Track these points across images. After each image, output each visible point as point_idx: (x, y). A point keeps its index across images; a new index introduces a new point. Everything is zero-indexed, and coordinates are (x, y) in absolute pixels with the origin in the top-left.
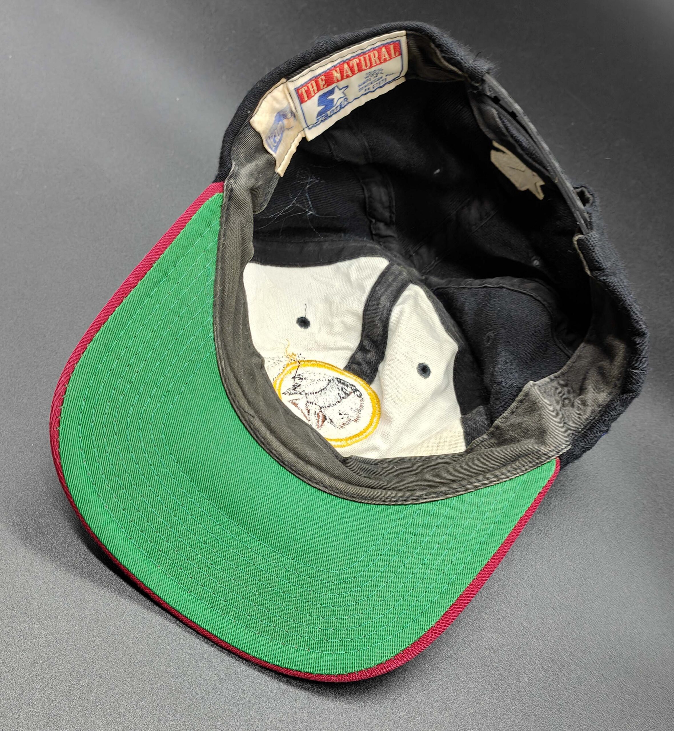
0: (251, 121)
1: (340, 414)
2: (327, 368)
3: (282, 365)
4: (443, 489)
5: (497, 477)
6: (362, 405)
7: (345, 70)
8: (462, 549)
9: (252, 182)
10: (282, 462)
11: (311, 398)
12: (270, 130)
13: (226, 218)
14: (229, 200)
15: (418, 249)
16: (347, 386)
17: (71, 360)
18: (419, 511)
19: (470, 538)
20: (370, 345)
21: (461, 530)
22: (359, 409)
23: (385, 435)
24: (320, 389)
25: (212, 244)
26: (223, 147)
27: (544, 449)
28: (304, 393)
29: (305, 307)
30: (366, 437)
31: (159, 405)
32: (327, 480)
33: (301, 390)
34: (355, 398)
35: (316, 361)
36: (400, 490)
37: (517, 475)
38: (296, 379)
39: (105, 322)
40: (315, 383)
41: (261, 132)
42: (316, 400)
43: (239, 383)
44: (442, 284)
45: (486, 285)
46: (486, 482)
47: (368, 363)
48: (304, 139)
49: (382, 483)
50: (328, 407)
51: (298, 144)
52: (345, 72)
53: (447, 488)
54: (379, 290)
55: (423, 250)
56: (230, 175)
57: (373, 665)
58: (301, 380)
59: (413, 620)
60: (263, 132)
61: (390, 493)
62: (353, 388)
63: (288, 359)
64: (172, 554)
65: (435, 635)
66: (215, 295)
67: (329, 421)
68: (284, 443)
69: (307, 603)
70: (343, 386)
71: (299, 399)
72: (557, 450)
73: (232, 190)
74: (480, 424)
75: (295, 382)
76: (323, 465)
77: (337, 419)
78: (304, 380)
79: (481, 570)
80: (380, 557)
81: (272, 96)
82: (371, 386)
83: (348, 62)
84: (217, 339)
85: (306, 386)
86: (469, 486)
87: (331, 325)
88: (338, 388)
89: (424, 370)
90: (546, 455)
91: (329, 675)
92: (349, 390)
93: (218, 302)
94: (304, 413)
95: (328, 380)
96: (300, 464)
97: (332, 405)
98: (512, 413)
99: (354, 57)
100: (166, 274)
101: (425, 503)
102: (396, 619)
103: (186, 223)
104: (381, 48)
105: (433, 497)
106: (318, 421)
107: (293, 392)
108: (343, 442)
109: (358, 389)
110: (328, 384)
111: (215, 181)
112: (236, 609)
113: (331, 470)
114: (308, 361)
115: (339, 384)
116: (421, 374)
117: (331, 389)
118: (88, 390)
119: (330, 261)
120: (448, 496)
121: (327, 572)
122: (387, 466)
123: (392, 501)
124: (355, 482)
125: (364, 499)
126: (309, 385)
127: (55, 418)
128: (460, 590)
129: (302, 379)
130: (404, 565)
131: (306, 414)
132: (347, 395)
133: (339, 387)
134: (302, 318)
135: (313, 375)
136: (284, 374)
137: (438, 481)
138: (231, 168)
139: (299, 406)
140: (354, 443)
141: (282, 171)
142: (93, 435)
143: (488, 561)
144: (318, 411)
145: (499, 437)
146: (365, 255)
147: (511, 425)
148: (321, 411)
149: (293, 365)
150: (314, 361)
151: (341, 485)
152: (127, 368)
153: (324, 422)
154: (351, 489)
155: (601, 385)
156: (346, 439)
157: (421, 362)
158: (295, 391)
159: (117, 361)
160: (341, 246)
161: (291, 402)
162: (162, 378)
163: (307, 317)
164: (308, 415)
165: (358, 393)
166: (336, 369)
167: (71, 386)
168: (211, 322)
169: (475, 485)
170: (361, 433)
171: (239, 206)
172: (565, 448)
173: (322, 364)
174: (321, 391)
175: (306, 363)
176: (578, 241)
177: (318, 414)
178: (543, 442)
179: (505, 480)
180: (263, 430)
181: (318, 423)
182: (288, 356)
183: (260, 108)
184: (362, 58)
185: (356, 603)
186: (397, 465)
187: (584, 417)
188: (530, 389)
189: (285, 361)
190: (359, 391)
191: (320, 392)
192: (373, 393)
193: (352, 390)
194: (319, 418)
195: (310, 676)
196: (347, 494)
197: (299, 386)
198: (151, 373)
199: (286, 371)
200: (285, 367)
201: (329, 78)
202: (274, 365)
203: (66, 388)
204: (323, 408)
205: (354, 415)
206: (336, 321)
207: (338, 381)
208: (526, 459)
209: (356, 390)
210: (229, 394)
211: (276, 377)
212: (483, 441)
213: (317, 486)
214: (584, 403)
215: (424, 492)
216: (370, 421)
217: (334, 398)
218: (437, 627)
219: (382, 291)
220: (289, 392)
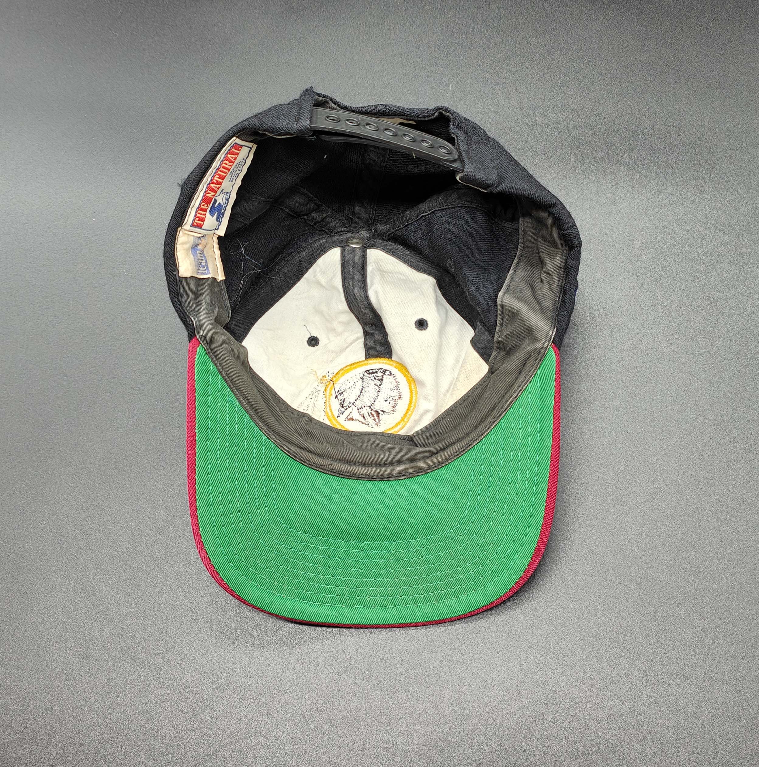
0: (180, 275)
1: (386, 401)
2: (354, 368)
3: (321, 393)
4: (490, 419)
5: (519, 386)
6: (397, 380)
7: (213, 187)
8: (529, 454)
9: (213, 317)
10: (371, 478)
11: (358, 404)
12: (196, 266)
13: (215, 356)
14: (208, 344)
15: (354, 209)
16: (377, 372)
17: (194, 531)
18: (484, 446)
19: (529, 442)
20: (371, 328)
21: (520, 441)
22: (396, 385)
23: (426, 397)
24: (360, 391)
25: (220, 382)
26: (177, 311)
27: (539, 345)
28: (352, 404)
29: (305, 327)
30: (415, 407)
31: (267, 508)
32: (409, 468)
33: (348, 403)
34: (388, 378)
35: (342, 369)
36: (462, 438)
37: (533, 376)
38: (338, 397)
39: (196, 492)
40: (353, 389)
41: (191, 275)
42: (362, 403)
43: (305, 449)
44: (390, 229)
45: (422, 215)
46: (515, 395)
47: (379, 343)
48: (219, 238)
49: (447, 442)
50: (374, 401)
51: (218, 246)
52: (215, 188)
53: (492, 417)
54: (349, 285)
55: (358, 207)
56: (196, 328)
57: (522, 574)
58: (342, 395)
59: (528, 526)
60: (193, 273)
61: (457, 447)
62: (381, 371)
63: (322, 384)
64: (346, 591)
65: (548, 527)
66: (247, 412)
67: (382, 413)
68: (364, 464)
69: (453, 561)
70: (374, 375)
71: (351, 412)
72: (548, 339)
73: (205, 337)
74: (486, 341)
75: (340, 400)
76: (399, 458)
77: (386, 407)
78: (344, 393)
79: (550, 462)
80: (479, 497)
81: (179, 244)
82: (393, 359)
83: (212, 182)
84: (270, 436)
85: (350, 397)
86: (505, 407)
87: (334, 330)
88: (372, 380)
89: (421, 324)
90: (542, 348)
91: (498, 599)
92: (380, 374)
93: (252, 413)
94: (361, 422)
95: (361, 378)
96: (384, 470)
97: (376, 398)
98: (502, 325)
99: (214, 176)
100: (208, 429)
101: (484, 437)
102: (517, 533)
103: (194, 386)
104: (227, 156)
105: (487, 430)
106: (375, 419)
107: (343, 409)
108: (401, 424)
109: (386, 369)
110: (363, 381)
111: (190, 340)
112: (411, 597)
113: (407, 457)
114: (337, 374)
115: (370, 375)
116: (421, 330)
117: (367, 385)
118: (218, 539)
119: (298, 278)
120: (496, 423)
121: (452, 531)
122: (443, 422)
123: (462, 451)
124: (428, 454)
125: (442, 463)
126: (350, 394)
127: (213, 572)
128: (545, 486)
129: (342, 393)
130: (499, 492)
131: (363, 420)
132: (381, 380)
133: (372, 378)
134: (309, 338)
135: (347, 383)
136: (328, 399)
137: (482, 414)
138: (193, 323)
139: (354, 418)
140: (409, 419)
141: (222, 276)
142: (243, 561)
143: (551, 453)
144: (369, 411)
145: (505, 349)
146: (320, 256)
147: (506, 336)
148: (372, 410)
149: (330, 386)
150: (340, 370)
151: (420, 465)
152: (230, 505)
153: (379, 417)
154: (428, 462)
155: (553, 249)
156: (402, 419)
157: (416, 320)
158: (345, 408)
159: (221, 506)
160: (297, 261)
161: (347, 419)
162: (256, 491)
163: (313, 335)
164: (365, 420)
165: (388, 373)
166: (361, 364)
167: (207, 546)
168: (258, 430)
169: (508, 403)
170: (410, 405)
171: (217, 340)
172: (552, 334)
173: (348, 368)
174: (361, 392)
175: (337, 377)
176: (460, 179)
177: (371, 413)
178: (535, 340)
179: (526, 385)
180: (344, 467)
181: (376, 421)
182: (321, 381)
183: (179, 260)
184: (219, 172)
185: (484, 538)
186: (449, 416)
187: (555, 286)
188: (502, 302)
189: (322, 388)
190: (387, 370)
191: (361, 394)
192: (398, 365)
193: (382, 373)
194: (374, 417)
195: (486, 607)
196: (429, 468)
197: (344, 401)
198: (247, 495)
199: (328, 397)
200: (325, 393)
201: (206, 200)
202: (316, 399)
203: (205, 550)
204: (372, 405)
205: (395, 394)
206: (335, 325)
207: (368, 373)
208: (532, 359)
209: (385, 371)
210: (304, 462)
211: (324, 407)
212: (496, 358)
213: (406, 477)
214: (548, 273)
215: (479, 430)
216: (409, 390)
217: (373, 390)
218: (546, 521)
219: (351, 284)
220: (341, 412)
